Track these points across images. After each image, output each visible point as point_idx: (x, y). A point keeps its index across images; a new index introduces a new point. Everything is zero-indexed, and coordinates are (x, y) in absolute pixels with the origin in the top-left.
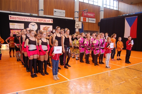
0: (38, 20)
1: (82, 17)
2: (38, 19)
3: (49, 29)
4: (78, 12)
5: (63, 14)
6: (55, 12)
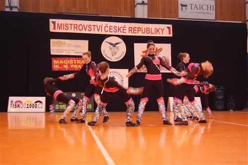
2: (128, 25)
3: (161, 55)
5: (209, 11)
6: (184, 8)
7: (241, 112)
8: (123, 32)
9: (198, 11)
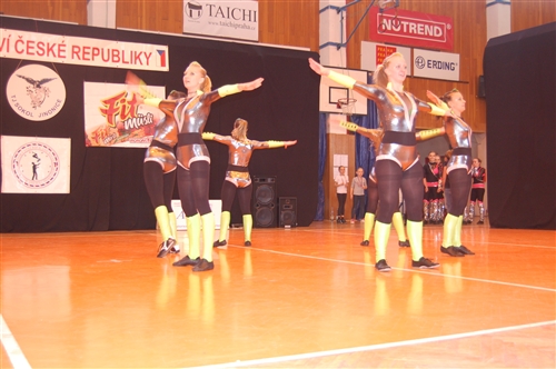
0: (70, 49)
1: (372, 40)
3: (143, 109)
4: (339, 10)
5: (247, 22)
6: (195, 12)
7: (306, 230)
8: (59, 56)
9: (223, 20)
